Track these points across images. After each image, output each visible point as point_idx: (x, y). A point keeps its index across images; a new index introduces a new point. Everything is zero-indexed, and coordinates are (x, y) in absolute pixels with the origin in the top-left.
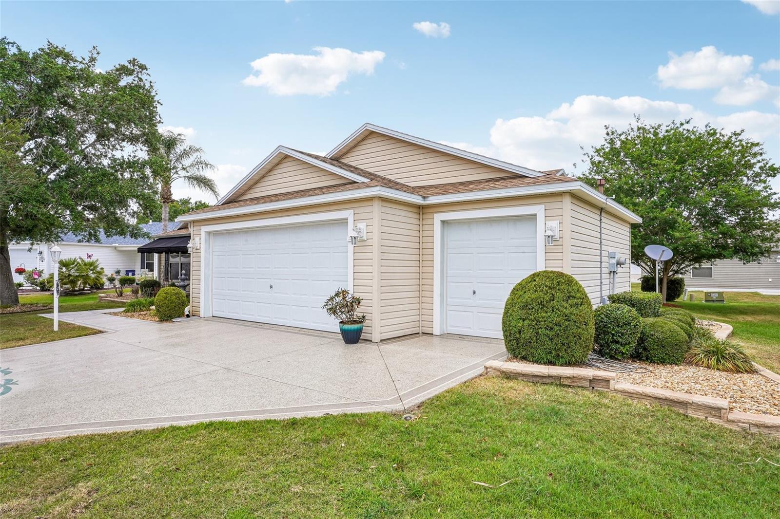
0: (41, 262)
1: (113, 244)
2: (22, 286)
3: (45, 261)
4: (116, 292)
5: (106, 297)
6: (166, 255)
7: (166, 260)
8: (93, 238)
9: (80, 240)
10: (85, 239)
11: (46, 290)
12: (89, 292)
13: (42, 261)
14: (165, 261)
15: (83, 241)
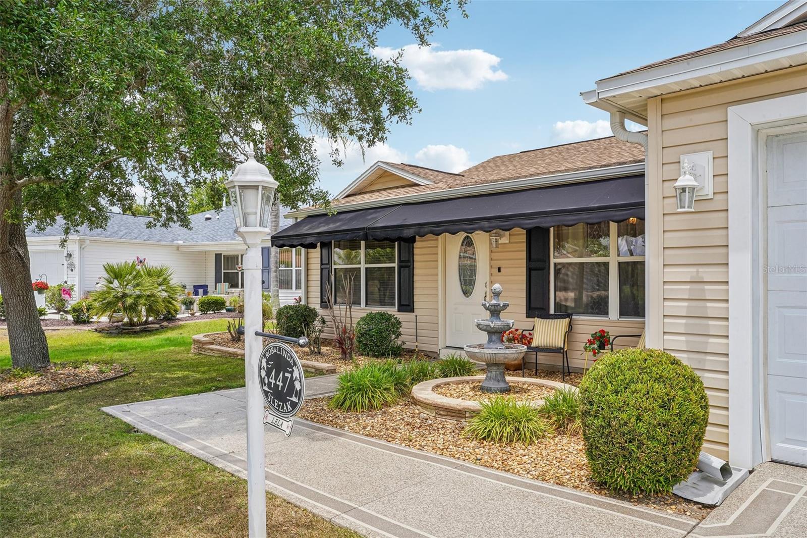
0: (70, 272)
1: (176, 242)
2: (44, 314)
3: (76, 271)
4: (230, 331)
5: (212, 343)
6: (325, 252)
7: (325, 261)
8: (175, 218)
9: (150, 223)
10: (159, 221)
11: (84, 322)
12: (158, 326)
13: (72, 270)
14: (322, 264)
15: (155, 225)
